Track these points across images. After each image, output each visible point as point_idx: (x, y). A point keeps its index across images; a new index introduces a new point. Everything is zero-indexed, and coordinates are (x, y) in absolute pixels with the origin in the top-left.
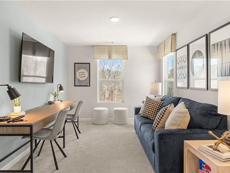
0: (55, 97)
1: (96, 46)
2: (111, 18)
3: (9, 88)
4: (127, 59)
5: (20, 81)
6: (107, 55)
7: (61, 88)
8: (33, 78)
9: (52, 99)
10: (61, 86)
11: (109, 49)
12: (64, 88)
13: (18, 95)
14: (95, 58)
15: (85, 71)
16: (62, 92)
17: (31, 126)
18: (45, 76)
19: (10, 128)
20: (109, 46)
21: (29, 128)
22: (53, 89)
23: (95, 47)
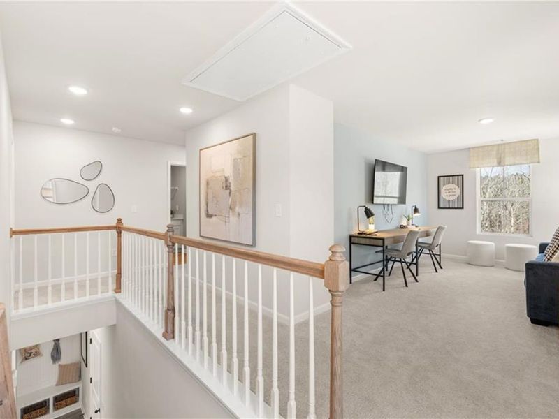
0: (409, 220)
1: (473, 148)
2: (480, 121)
3: (366, 208)
4: (539, 162)
5: (373, 203)
6: (496, 160)
7: (416, 210)
8: (382, 198)
9: (404, 223)
10: (416, 208)
11: (498, 150)
12: (419, 210)
13: (372, 215)
14: (472, 166)
15: (455, 186)
16: (417, 214)
17: (383, 239)
18: (397, 195)
19: (368, 239)
20: (498, 145)
21: (381, 241)
22: (406, 211)
23: (471, 150)
